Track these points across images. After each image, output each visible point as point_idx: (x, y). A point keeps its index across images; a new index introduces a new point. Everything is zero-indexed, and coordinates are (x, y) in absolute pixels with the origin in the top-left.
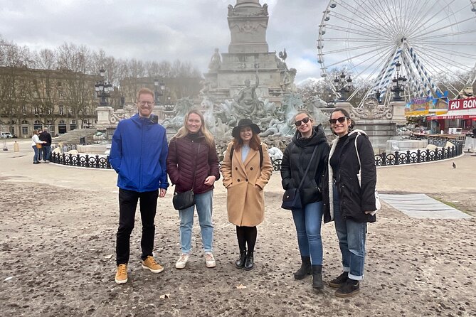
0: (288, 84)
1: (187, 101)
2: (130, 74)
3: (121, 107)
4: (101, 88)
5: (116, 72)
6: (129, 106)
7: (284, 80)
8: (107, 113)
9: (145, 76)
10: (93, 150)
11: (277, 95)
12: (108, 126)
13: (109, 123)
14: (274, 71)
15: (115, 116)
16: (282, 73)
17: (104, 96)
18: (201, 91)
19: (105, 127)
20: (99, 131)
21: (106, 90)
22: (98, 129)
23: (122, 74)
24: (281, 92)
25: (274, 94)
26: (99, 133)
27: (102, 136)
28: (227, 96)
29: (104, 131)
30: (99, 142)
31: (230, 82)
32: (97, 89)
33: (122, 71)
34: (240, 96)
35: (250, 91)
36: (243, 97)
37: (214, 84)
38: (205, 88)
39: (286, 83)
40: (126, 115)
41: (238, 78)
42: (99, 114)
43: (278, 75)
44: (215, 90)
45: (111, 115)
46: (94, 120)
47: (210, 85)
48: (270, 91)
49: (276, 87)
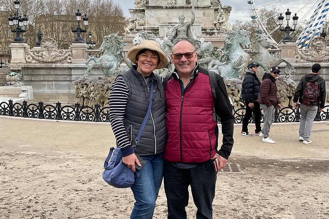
0: (223, 23)
1: (116, 38)
2: (47, 10)
3: (38, 45)
4: (15, 22)
5: (31, 7)
6: (48, 43)
7: (218, 17)
8: (22, 51)
9: (63, 13)
10: (6, 92)
11: (211, 34)
12: (23, 66)
13: (25, 62)
14: (209, 7)
15: (32, 54)
16: (216, 10)
17: (19, 31)
18: (127, 29)
19: (19, 66)
20: (13, 71)
21: (21, 24)
22: (11, 68)
23: (37, 10)
24: (215, 31)
25: (207, 33)
26: (13, 73)
27: (17, 77)
28: (156, 34)
29: (19, 71)
30: (13, 83)
31: (159, 19)
32: (11, 23)
33: (38, 8)
34: (174, 34)
35: (185, 28)
36: (176, 34)
37: (142, 22)
38: (130, 26)
39: (220, 21)
40: (44, 53)
41: (168, 15)
42: (13, 52)
43: (212, 12)
44: (142, 27)
45: (26, 53)
46: (7, 59)
47: (137, 22)
48: (202, 30)
49: (209, 26)
